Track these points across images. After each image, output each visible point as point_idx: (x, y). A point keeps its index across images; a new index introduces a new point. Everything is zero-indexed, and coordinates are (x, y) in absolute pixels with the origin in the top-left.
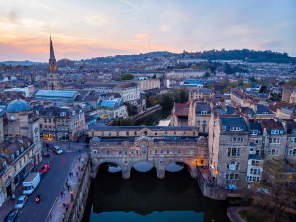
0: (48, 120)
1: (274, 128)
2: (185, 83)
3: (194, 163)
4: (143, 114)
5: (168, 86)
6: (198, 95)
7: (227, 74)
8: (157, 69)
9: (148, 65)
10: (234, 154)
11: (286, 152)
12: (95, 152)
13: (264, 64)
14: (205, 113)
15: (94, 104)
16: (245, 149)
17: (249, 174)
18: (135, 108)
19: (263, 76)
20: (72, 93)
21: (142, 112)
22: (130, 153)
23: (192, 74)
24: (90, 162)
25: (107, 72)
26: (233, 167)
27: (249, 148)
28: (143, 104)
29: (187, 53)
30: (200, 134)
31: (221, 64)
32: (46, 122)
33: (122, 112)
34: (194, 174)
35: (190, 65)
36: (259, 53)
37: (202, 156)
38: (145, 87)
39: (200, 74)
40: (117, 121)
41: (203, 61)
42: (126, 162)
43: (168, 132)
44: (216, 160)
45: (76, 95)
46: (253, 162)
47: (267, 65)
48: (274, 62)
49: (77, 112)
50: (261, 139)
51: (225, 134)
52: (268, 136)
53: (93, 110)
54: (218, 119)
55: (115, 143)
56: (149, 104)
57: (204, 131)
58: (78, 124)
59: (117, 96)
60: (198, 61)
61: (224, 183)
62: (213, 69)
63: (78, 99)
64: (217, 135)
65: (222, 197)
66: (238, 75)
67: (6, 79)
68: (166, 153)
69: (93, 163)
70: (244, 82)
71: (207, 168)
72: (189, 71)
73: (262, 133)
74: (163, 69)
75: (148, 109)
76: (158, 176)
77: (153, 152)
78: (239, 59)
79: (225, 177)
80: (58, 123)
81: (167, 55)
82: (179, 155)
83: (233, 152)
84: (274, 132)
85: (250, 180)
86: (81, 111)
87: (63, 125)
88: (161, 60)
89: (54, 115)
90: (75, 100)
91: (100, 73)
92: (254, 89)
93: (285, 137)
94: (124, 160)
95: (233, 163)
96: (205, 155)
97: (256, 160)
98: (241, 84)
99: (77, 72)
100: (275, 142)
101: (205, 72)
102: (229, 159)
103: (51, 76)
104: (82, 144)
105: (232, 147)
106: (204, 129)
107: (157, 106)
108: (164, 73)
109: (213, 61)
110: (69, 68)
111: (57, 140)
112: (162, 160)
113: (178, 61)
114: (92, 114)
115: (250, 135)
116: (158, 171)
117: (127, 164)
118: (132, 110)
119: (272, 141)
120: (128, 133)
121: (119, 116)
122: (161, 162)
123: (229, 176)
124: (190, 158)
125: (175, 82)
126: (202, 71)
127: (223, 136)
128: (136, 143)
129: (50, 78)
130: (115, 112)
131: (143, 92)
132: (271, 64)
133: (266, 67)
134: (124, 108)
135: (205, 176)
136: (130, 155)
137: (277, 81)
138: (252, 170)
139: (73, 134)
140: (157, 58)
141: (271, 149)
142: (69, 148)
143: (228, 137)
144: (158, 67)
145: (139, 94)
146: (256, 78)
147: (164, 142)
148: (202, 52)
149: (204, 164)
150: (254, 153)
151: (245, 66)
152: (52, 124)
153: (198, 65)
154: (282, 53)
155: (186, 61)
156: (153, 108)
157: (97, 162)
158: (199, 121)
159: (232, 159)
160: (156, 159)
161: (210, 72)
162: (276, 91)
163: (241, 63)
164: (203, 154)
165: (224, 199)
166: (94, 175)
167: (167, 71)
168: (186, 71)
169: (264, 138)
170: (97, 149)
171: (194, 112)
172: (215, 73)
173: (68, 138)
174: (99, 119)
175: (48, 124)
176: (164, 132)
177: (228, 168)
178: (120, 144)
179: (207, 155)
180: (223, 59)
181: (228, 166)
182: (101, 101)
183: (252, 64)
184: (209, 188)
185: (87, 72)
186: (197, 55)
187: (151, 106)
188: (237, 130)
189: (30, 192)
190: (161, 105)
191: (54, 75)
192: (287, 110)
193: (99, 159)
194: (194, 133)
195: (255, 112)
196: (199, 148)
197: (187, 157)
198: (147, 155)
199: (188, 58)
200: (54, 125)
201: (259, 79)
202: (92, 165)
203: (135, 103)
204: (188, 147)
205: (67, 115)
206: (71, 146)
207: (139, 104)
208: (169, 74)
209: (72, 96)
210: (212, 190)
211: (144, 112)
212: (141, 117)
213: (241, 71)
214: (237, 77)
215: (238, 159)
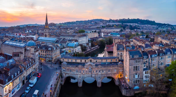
2: (111, 34)
3: (117, 77)
5: (102, 36)
6: (118, 40)
7: (131, 30)
8: (97, 28)
9: (92, 26)
10: (136, 70)
12: (64, 70)
13: (146, 25)
14: (122, 49)
15: (65, 45)
17: (144, 79)
18: (85, 47)
19: (146, 31)
20: (54, 39)
21: (89, 50)
22: (82, 72)
23: (114, 30)
24: (61, 75)
25: (71, 29)
26: (136, 77)
27: (143, 65)
28: (89, 45)
29: (111, 19)
30: (119, 61)
31: (128, 25)
33: (78, 49)
34: (117, 83)
35: (113, 26)
36: (144, 20)
37: (121, 72)
38: (91, 36)
39: (118, 30)
40: (75, 54)
41: (119, 24)
42: (80, 77)
43: (103, 60)
44: (128, 74)
45: (56, 40)
46: (146, 72)
47: (148, 26)
48: (150, 25)
49: (56, 48)
50: (148, 60)
51: (132, 59)
52: (151, 58)
53: (64, 48)
54: (128, 52)
55: (75, 66)
56: (93, 45)
57: (121, 59)
58: (56, 54)
59: (76, 41)
60: (117, 24)
61: (133, 86)
62: (124, 28)
63: (57, 42)
64: (128, 60)
65: (132, 94)
66: (136, 31)
68: (102, 72)
70: (139, 33)
71: (124, 78)
72: (113, 29)
73: (148, 57)
74: (100, 28)
75: (92, 48)
76: (98, 85)
77: (95, 72)
78: (136, 23)
79: (133, 82)
81: (101, 21)
82: (109, 73)
83: (136, 68)
84: (153, 56)
85: (145, 82)
88: (99, 23)
91: (68, 29)
92: (143, 36)
94: (79, 76)
95: (136, 74)
96: (122, 72)
97: (147, 71)
98: (137, 35)
99: (57, 29)
101: (120, 29)
102: (134, 72)
104: (57, 65)
105: (135, 66)
106: (121, 57)
107: (97, 46)
108: (100, 30)
109: (124, 24)
110: (54, 27)
112: (100, 76)
113: (107, 24)
114: (63, 50)
115: (143, 59)
117: (81, 78)
118: (84, 48)
119: (153, 60)
120: (81, 61)
121: (77, 52)
123: (135, 82)
125: (106, 34)
126: (119, 29)
127: (131, 60)
128: (85, 66)
130: (75, 49)
131: (90, 39)
132: (149, 25)
133: (147, 27)
134: (79, 47)
136: (82, 73)
137: (152, 33)
138: (145, 76)
139: (54, 59)
140: (97, 22)
141: (153, 64)
142: (51, 67)
143: (133, 61)
144: (97, 26)
145: (87, 40)
146: (143, 32)
147: (101, 66)
148: (119, 20)
149: (122, 76)
150: (146, 67)
151: (138, 26)
153: (117, 26)
154: (153, 21)
155: (111, 24)
156: (95, 47)
157: (65, 76)
158: (118, 54)
159: (136, 72)
160: (96, 76)
161: (122, 29)
162: (152, 37)
163: (137, 25)
164: (121, 71)
166: (63, 83)
167: (102, 29)
168: (111, 29)
170: (65, 69)
171: (116, 49)
172: (125, 30)
173: (51, 61)
174: (66, 53)
176: (101, 60)
177: (134, 78)
178: (77, 66)
180: (128, 23)
181: (134, 76)
182: (68, 43)
183: (142, 25)
185: (62, 29)
186: (116, 21)
188: (137, 57)
190: (99, 46)
191: (47, 30)
193: (66, 74)
194: (116, 60)
195: (144, 47)
196: (119, 68)
197: (113, 74)
198: (92, 73)
199: (112, 22)
201: (145, 32)
202: (62, 77)
203: (85, 45)
204: (114, 68)
205: (52, 50)
206: (52, 65)
207: (87, 45)
208: (103, 30)
210: (127, 91)
211: (90, 49)
212: (88, 52)
213: (137, 28)
214: (135, 32)
215: (139, 72)
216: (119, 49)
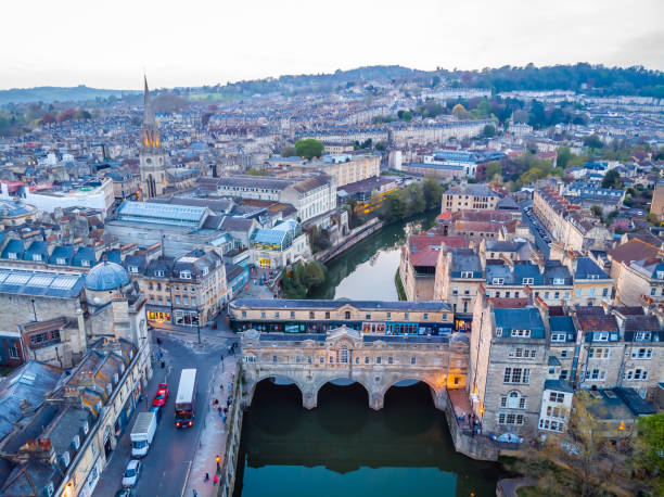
0: (155, 286)
1: (600, 329)
2: (436, 159)
3: (439, 383)
4: (344, 244)
5: (398, 167)
6: (463, 201)
7: (536, 128)
8: (376, 120)
9: (355, 110)
10: (516, 379)
11: (621, 375)
12: (251, 359)
13: (625, 100)
14: (470, 275)
15: (243, 237)
16: (538, 370)
17: (544, 416)
18: (325, 233)
19: (618, 132)
20: (197, 211)
21: (341, 240)
22: (317, 361)
23: (453, 132)
24: (242, 379)
25: (263, 131)
26: (513, 403)
27: (547, 368)
28: (343, 223)
30: (457, 318)
31: (521, 104)
32: (151, 288)
33: (300, 250)
34: (440, 403)
35: (451, 104)
37: (458, 371)
38: (348, 177)
39: (473, 130)
41: (481, 94)
42: (310, 377)
43: (392, 314)
44: (481, 385)
45: (206, 216)
46: (552, 394)
47: (632, 104)
48: (649, 95)
50: (571, 349)
51: (501, 343)
52: (587, 345)
53: (241, 250)
55: (290, 342)
56: (355, 221)
57: (465, 310)
58: (215, 289)
59: (289, 210)
60: (469, 95)
61: (496, 430)
62: (503, 117)
63: (209, 224)
65: (491, 455)
66: (559, 132)
67: (52, 160)
68: (387, 363)
69: (247, 377)
70: (573, 150)
71: (465, 392)
72: (448, 125)
73: (574, 340)
74: (388, 120)
75: (354, 232)
76: (371, 403)
77: (362, 360)
78: (565, 89)
79: (498, 419)
80: (174, 292)
82: (413, 367)
83: (516, 375)
84: (599, 337)
85: (546, 427)
86: (218, 263)
87: (185, 296)
89: (167, 276)
90: (204, 227)
91: (250, 136)
92: (593, 171)
93: (620, 347)
94: (306, 374)
95: (514, 394)
96: (462, 368)
97: (558, 392)
98: (564, 160)
99: (198, 130)
100: (599, 356)
101: (482, 126)
102: (507, 388)
103: (149, 161)
105: (513, 367)
106: (466, 305)
107: (373, 221)
108: (390, 133)
109: (503, 96)
110: (178, 117)
111: (173, 324)
112: (380, 375)
113: (423, 97)
114: (237, 260)
115: (548, 346)
116: (370, 395)
117: (312, 381)
118: (319, 240)
119: (595, 353)
120: (312, 314)
121: (293, 260)
122: (377, 379)
123: (506, 419)
124: (433, 372)
125: (415, 155)
126: (476, 123)
128: (328, 343)
129: (147, 165)
130: (285, 254)
131: (343, 193)
132: (642, 100)
133: (629, 108)
134: (303, 239)
135: (460, 412)
136: (317, 366)
137: (648, 149)
138: (549, 408)
139: (205, 313)
140: (375, 84)
141: (591, 369)
142: (199, 344)
143: (506, 349)
144: (377, 113)
145: (334, 199)
146: (601, 138)
147: (384, 343)
148: (480, 71)
149: (461, 384)
150: (556, 377)
151: (579, 107)
152: (164, 294)
153: (469, 105)
156: (364, 227)
157: (254, 377)
158: (456, 292)
159: (512, 387)
160: (367, 374)
161: (494, 122)
162: (642, 180)
163: (570, 99)
164: (459, 365)
165: (495, 459)
166: (248, 400)
167: (396, 128)
168: (440, 126)
169: (577, 350)
170: (255, 354)
171: (447, 272)
172: (507, 126)
175: (155, 292)
176: (385, 314)
177: (504, 404)
178: (298, 344)
179: (466, 370)
180: (530, 88)
181: (504, 400)
182: (256, 230)
183: (596, 100)
184: (466, 438)
185: (221, 132)
186: (466, 79)
187: (360, 224)
188: (524, 336)
189: (143, 451)
190: (381, 218)
191: (153, 158)
192: (642, 270)
193: (257, 371)
194: (444, 317)
195: (572, 274)
196: (452, 355)
197: (428, 371)
198: (351, 366)
200: (168, 294)
201: (609, 140)
202: (244, 382)
203: (325, 222)
204: (431, 353)
205: (194, 277)
206: (203, 338)
207: (334, 223)
208: (400, 135)
209: (197, 219)
210: (471, 443)
211: (346, 238)
212: (338, 252)
213: (567, 120)
214: (558, 137)
215: (523, 389)
216: (458, 275)
